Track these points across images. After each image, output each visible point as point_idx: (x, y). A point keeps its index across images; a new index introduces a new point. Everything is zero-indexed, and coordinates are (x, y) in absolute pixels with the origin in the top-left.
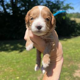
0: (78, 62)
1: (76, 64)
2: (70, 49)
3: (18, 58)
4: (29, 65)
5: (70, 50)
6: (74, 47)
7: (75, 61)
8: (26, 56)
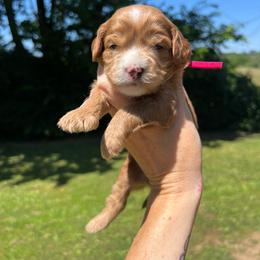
0: (237, 234)
1: (226, 243)
2: (221, 178)
3: (27, 206)
4: (56, 238)
5: (220, 184)
6: (235, 171)
7: (227, 229)
8: (58, 200)
